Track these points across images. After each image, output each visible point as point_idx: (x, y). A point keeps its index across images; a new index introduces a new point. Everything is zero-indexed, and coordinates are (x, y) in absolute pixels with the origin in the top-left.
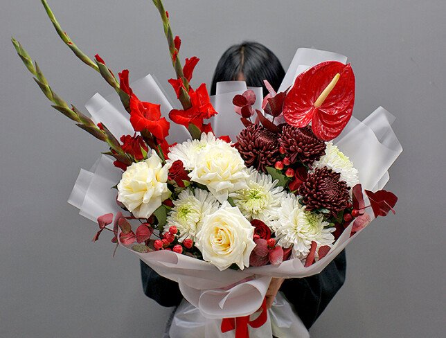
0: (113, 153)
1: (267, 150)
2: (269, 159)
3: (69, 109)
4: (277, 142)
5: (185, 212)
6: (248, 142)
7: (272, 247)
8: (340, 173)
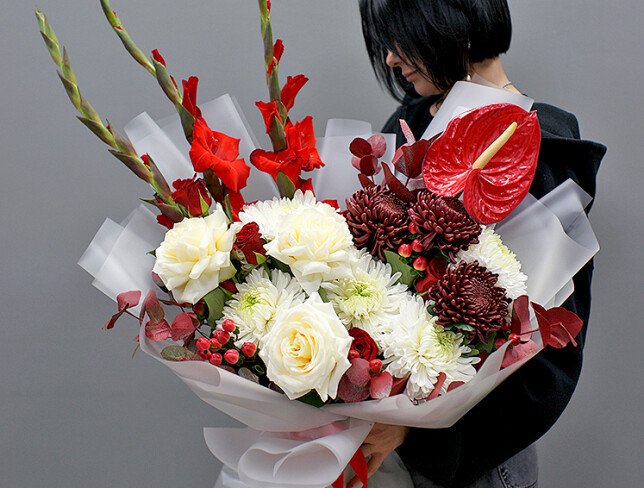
0: (158, 200)
1: (390, 225)
2: (391, 238)
3: (102, 125)
4: (407, 215)
5: (252, 301)
6: (363, 208)
7: (377, 373)
8: (497, 275)
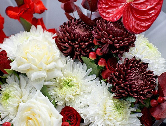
1: (81, 41)
2: (83, 49)
4: (92, 34)
5: (8, 96)
8: (148, 64)
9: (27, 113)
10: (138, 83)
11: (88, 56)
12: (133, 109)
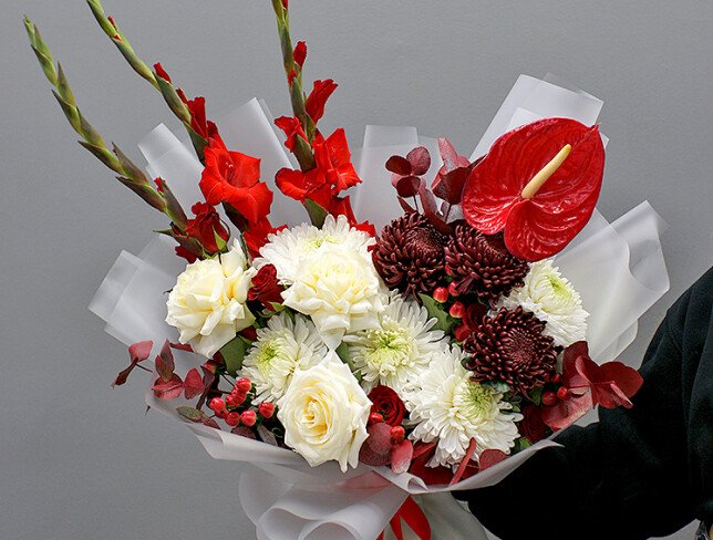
0: (175, 231)
1: (422, 265)
2: (424, 280)
3: (108, 151)
4: (444, 253)
5: (271, 354)
6: (393, 246)
7: (399, 440)
8: (545, 322)
9: (307, 391)
10: (518, 358)
11: (431, 294)
12: (507, 406)
